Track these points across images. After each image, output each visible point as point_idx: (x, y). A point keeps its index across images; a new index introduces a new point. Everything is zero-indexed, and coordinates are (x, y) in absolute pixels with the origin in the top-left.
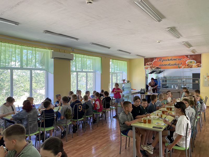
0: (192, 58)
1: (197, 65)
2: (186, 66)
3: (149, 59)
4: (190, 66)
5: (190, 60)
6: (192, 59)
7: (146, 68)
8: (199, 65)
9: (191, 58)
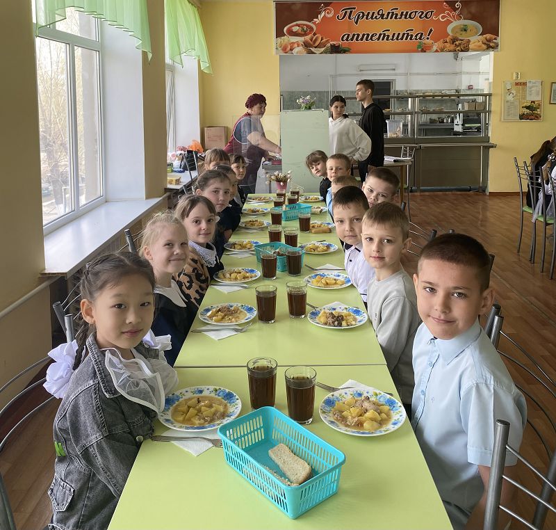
0: (470, 13)
1: (485, 41)
2: (448, 45)
3: (298, 7)
4: (460, 44)
5: (463, 22)
6: (469, 15)
7: (284, 50)
8: (489, 41)
9: (465, 11)
